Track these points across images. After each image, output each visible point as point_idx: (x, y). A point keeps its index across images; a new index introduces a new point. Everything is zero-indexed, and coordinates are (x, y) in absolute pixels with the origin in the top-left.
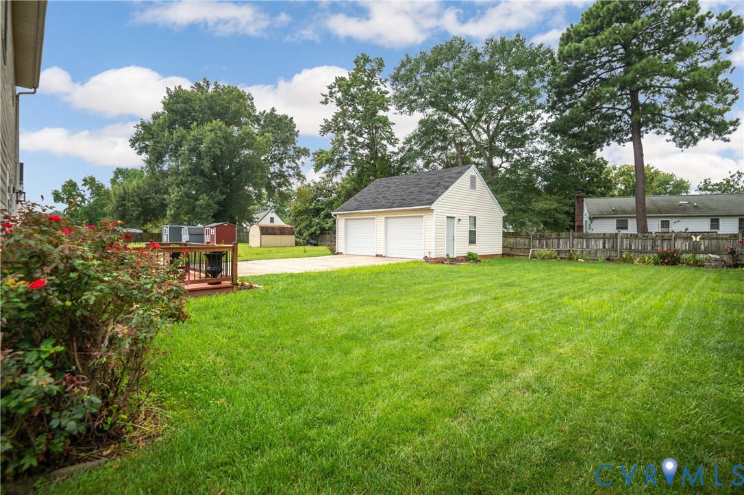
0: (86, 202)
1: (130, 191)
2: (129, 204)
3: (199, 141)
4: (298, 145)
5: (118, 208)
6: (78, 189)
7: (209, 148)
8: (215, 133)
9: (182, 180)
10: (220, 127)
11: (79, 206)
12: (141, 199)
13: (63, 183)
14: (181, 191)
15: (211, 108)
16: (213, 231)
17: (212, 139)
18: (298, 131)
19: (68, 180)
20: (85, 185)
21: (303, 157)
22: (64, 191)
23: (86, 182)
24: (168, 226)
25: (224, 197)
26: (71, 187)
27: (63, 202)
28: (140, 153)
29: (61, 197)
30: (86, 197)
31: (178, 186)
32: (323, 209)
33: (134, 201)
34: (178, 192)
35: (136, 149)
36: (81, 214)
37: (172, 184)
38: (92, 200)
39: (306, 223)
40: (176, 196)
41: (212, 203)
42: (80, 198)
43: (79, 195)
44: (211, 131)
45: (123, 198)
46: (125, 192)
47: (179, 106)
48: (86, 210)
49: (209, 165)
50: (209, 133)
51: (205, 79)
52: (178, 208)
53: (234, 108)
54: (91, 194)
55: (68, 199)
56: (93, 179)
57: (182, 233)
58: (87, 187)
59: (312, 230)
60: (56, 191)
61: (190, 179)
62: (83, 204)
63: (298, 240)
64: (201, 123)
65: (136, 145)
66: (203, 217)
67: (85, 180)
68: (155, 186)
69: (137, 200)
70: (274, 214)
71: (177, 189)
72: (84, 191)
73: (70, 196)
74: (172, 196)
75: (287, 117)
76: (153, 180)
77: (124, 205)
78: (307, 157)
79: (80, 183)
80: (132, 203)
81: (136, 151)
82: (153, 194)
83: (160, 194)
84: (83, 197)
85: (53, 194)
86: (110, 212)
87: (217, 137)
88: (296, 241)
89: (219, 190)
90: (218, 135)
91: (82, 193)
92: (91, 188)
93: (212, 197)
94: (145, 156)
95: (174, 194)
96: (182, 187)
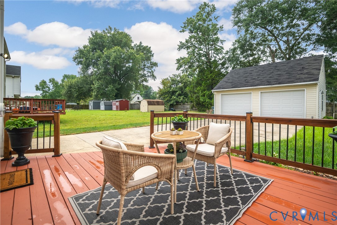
0: (51, 90)
1: (74, 84)
2: (73, 90)
3: (108, 57)
4: (152, 61)
5: (68, 92)
6: (47, 84)
7: (114, 61)
8: (117, 53)
9: (99, 77)
10: (119, 50)
11: (47, 92)
12: (79, 87)
13: (40, 81)
14: (99, 83)
15: (113, 41)
16: (118, 104)
17: (115, 56)
18: (154, 54)
19: (42, 80)
20: (50, 82)
21: (154, 67)
22: (41, 85)
23: (50, 81)
24: (92, 101)
25: (120, 86)
26: (43, 83)
27: (40, 90)
28: (78, 64)
29: (39, 88)
30: (50, 88)
31: (98, 80)
32: (177, 91)
33: (75, 88)
34: (98, 83)
35: (76, 62)
36: (48, 96)
37: (95, 79)
38: (53, 90)
39: (168, 98)
40: (97, 85)
41: (114, 89)
42: (48, 89)
43: (47, 87)
44: (114, 52)
45: (70, 87)
46: (71, 84)
47: (98, 40)
48: (51, 94)
49: (113, 70)
50: (113, 53)
51: (109, 27)
52: (98, 92)
53: (124, 41)
54: (53, 86)
55: (42, 89)
56: (54, 80)
57: (101, 105)
58: (51, 83)
59: (172, 102)
60: (37, 85)
61: (103, 77)
62: (49, 91)
63: (165, 108)
64: (109, 48)
65: (76, 60)
66: (111, 96)
67: (50, 80)
68: (85, 81)
69: (77, 88)
70: (139, 95)
71: (97, 82)
72: (50, 85)
73: (43, 87)
74: (95, 85)
75: (148, 47)
76: (85, 78)
77: (70, 91)
78: (156, 67)
79: (48, 82)
80: (75, 90)
81: (76, 64)
82: (85, 85)
83: (88, 85)
84: (49, 88)
85: (36, 87)
86: (64, 94)
87: (117, 55)
88: (165, 109)
89: (117, 83)
90: (118, 54)
91: (49, 86)
92: (53, 84)
93: (114, 86)
94: (80, 66)
95: (96, 85)
96: (99, 81)
